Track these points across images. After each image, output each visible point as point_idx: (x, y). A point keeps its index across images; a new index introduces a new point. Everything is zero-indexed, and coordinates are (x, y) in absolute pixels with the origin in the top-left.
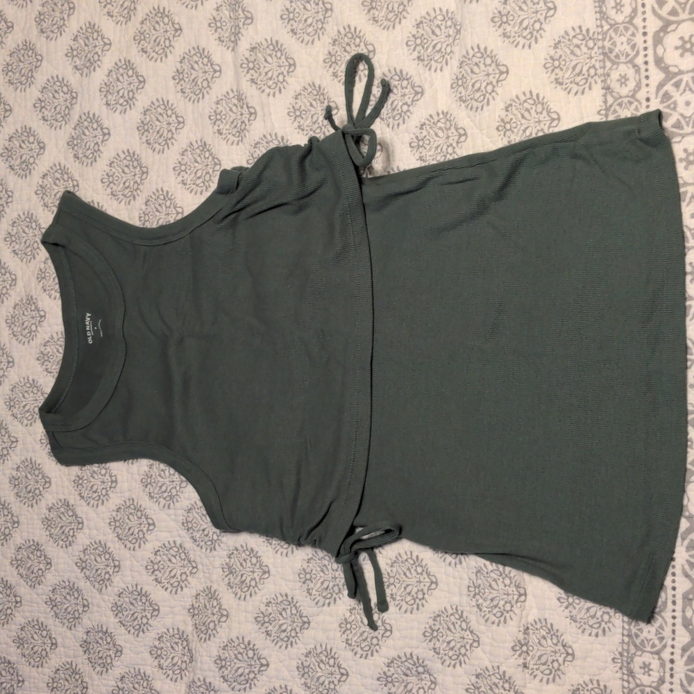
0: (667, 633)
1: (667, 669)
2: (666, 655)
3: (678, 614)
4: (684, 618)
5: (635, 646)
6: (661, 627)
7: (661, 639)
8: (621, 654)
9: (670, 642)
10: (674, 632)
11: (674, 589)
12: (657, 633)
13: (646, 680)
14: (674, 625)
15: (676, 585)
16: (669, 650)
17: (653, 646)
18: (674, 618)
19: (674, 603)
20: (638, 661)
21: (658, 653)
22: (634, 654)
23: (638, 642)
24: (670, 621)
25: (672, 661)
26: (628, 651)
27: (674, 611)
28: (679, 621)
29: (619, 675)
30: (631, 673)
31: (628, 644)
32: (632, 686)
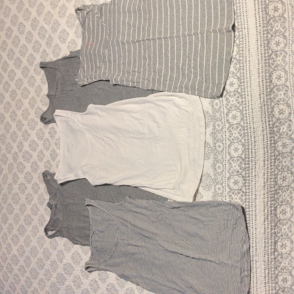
0: (224, 157)
1: (224, 167)
2: (224, 163)
3: (227, 151)
4: (228, 152)
5: (217, 161)
6: (223, 155)
7: (223, 159)
8: (213, 164)
9: (225, 159)
10: (226, 156)
11: (226, 144)
12: (222, 157)
13: (219, 171)
14: (226, 154)
15: (226, 143)
16: (225, 161)
17: (221, 161)
18: (226, 152)
19: (226, 148)
20: (217, 165)
21: (222, 163)
22: (216, 164)
23: (217, 160)
24: (225, 153)
25: (225, 165)
26: (215, 163)
27: (226, 150)
28: (227, 153)
29: (213, 170)
30: (216, 169)
31: (215, 161)
32: (216, 173)
